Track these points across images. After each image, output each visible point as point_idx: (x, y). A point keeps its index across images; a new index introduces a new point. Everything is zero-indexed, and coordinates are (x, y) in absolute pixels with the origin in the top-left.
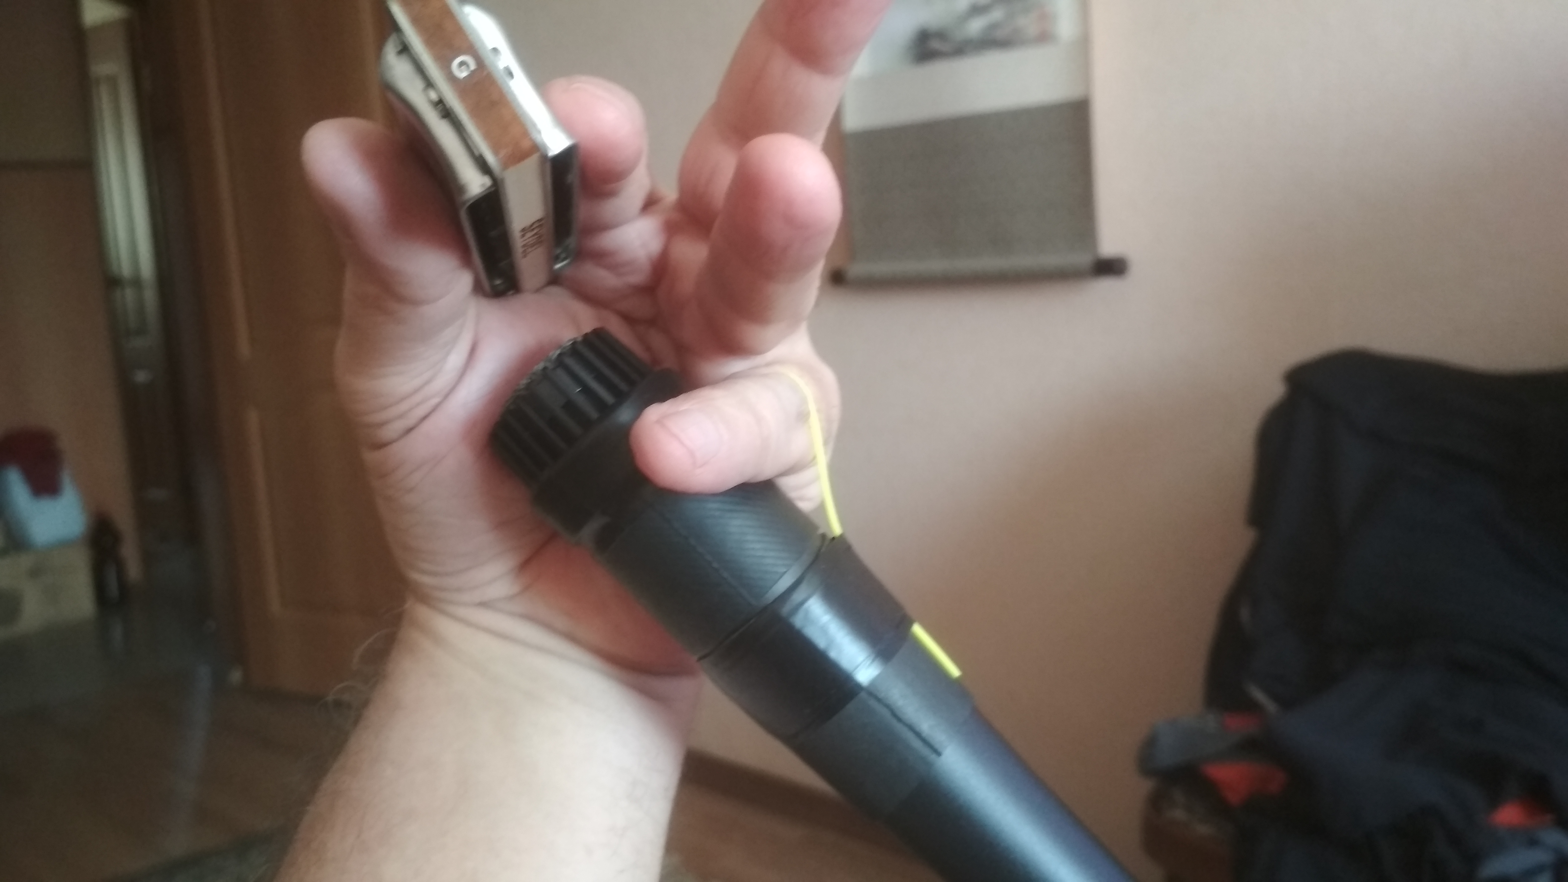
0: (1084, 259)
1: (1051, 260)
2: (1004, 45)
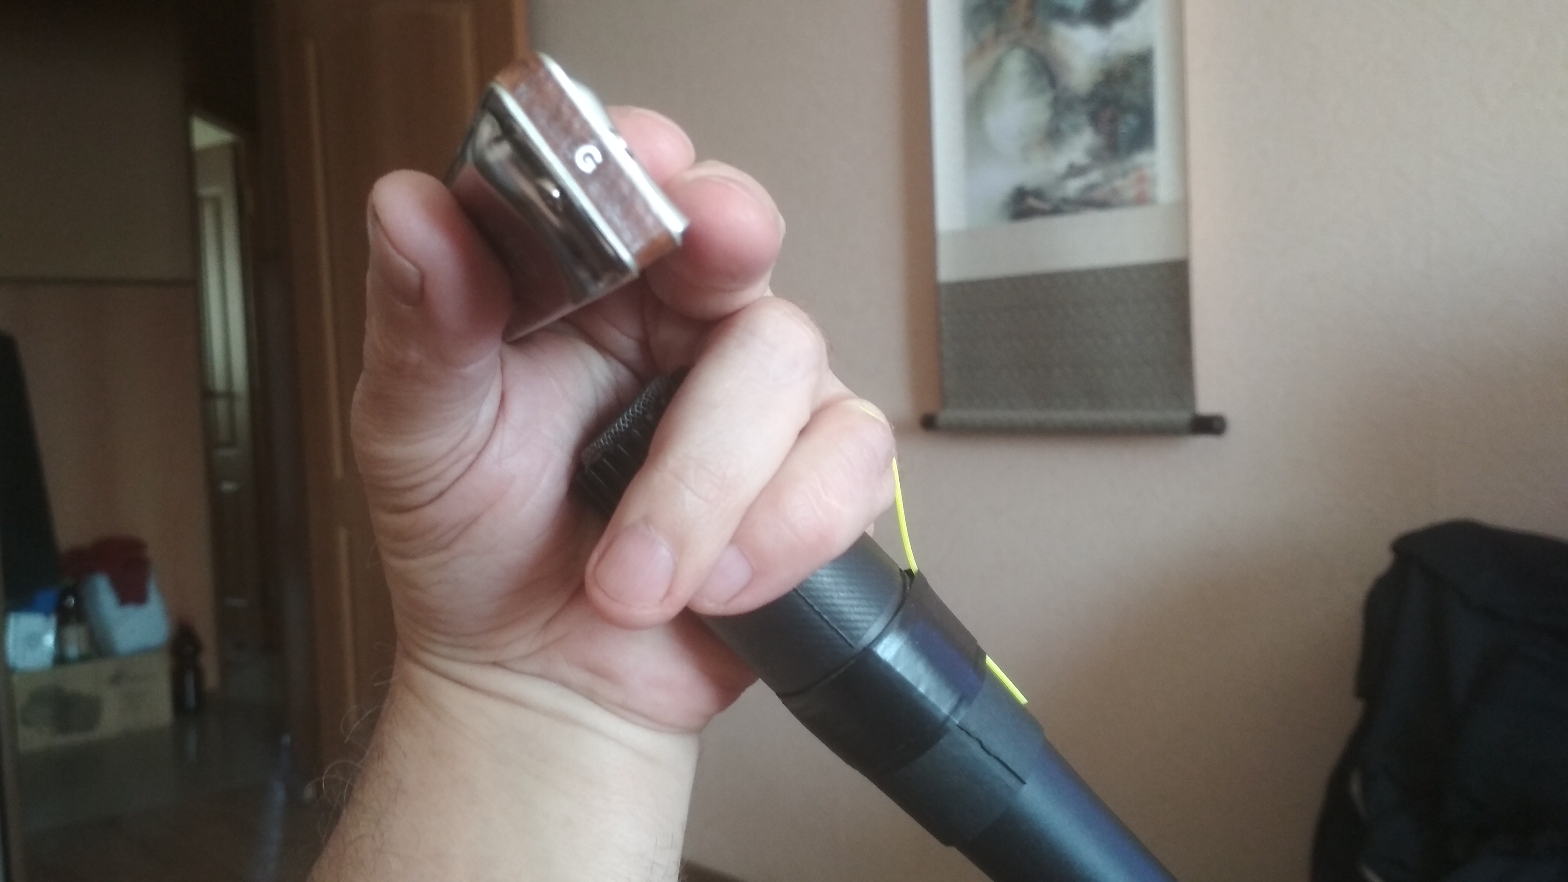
0: (1182, 417)
1: (1149, 416)
2: (1102, 205)
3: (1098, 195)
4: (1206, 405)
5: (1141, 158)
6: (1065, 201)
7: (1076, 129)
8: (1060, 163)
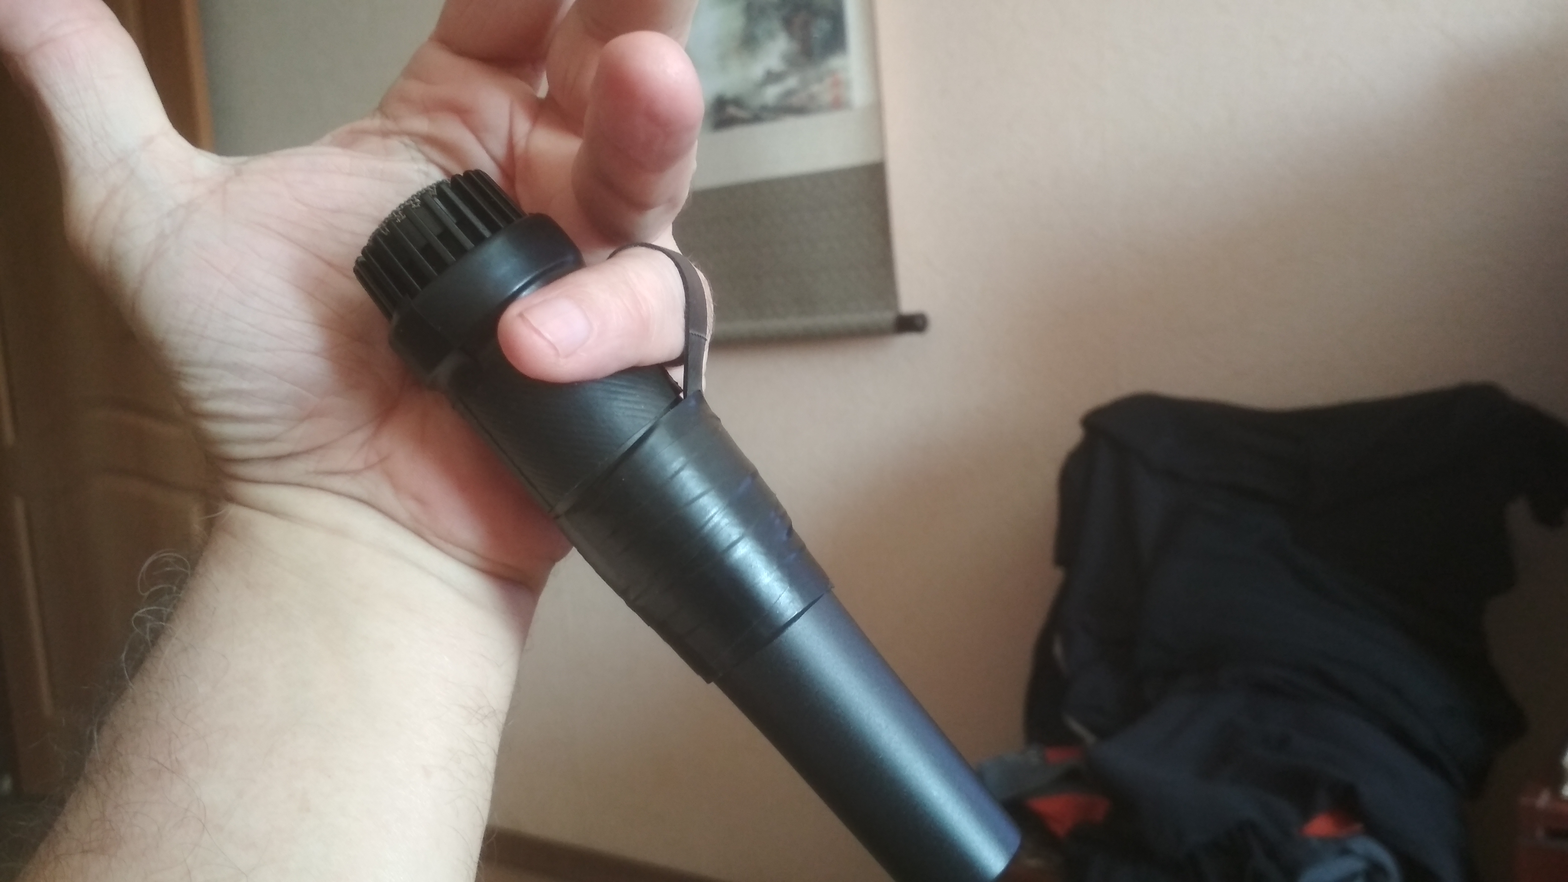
0: (888, 317)
1: (856, 317)
2: (800, 110)
3: (795, 101)
4: (908, 305)
5: (835, 62)
6: (765, 108)
7: (771, 36)
8: (757, 69)
